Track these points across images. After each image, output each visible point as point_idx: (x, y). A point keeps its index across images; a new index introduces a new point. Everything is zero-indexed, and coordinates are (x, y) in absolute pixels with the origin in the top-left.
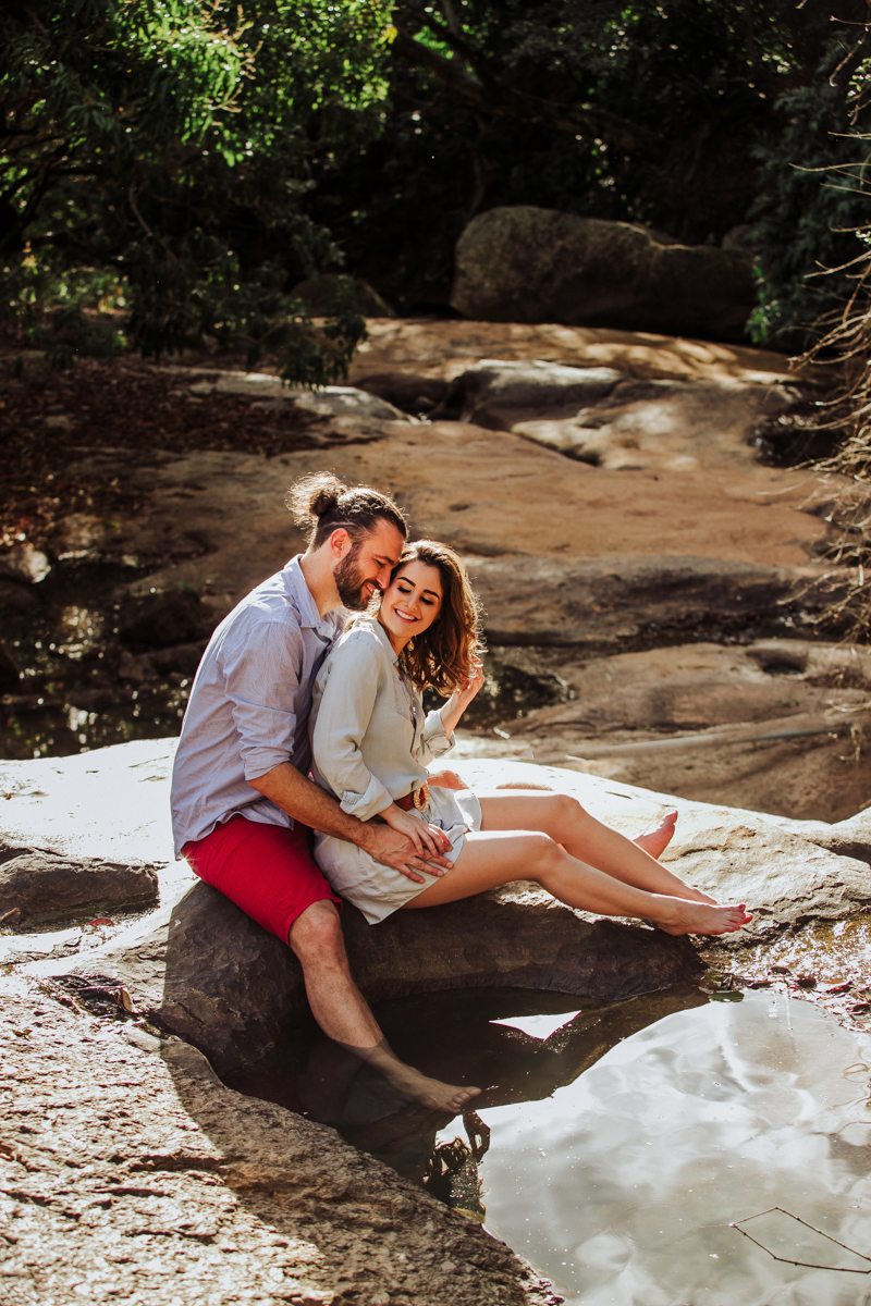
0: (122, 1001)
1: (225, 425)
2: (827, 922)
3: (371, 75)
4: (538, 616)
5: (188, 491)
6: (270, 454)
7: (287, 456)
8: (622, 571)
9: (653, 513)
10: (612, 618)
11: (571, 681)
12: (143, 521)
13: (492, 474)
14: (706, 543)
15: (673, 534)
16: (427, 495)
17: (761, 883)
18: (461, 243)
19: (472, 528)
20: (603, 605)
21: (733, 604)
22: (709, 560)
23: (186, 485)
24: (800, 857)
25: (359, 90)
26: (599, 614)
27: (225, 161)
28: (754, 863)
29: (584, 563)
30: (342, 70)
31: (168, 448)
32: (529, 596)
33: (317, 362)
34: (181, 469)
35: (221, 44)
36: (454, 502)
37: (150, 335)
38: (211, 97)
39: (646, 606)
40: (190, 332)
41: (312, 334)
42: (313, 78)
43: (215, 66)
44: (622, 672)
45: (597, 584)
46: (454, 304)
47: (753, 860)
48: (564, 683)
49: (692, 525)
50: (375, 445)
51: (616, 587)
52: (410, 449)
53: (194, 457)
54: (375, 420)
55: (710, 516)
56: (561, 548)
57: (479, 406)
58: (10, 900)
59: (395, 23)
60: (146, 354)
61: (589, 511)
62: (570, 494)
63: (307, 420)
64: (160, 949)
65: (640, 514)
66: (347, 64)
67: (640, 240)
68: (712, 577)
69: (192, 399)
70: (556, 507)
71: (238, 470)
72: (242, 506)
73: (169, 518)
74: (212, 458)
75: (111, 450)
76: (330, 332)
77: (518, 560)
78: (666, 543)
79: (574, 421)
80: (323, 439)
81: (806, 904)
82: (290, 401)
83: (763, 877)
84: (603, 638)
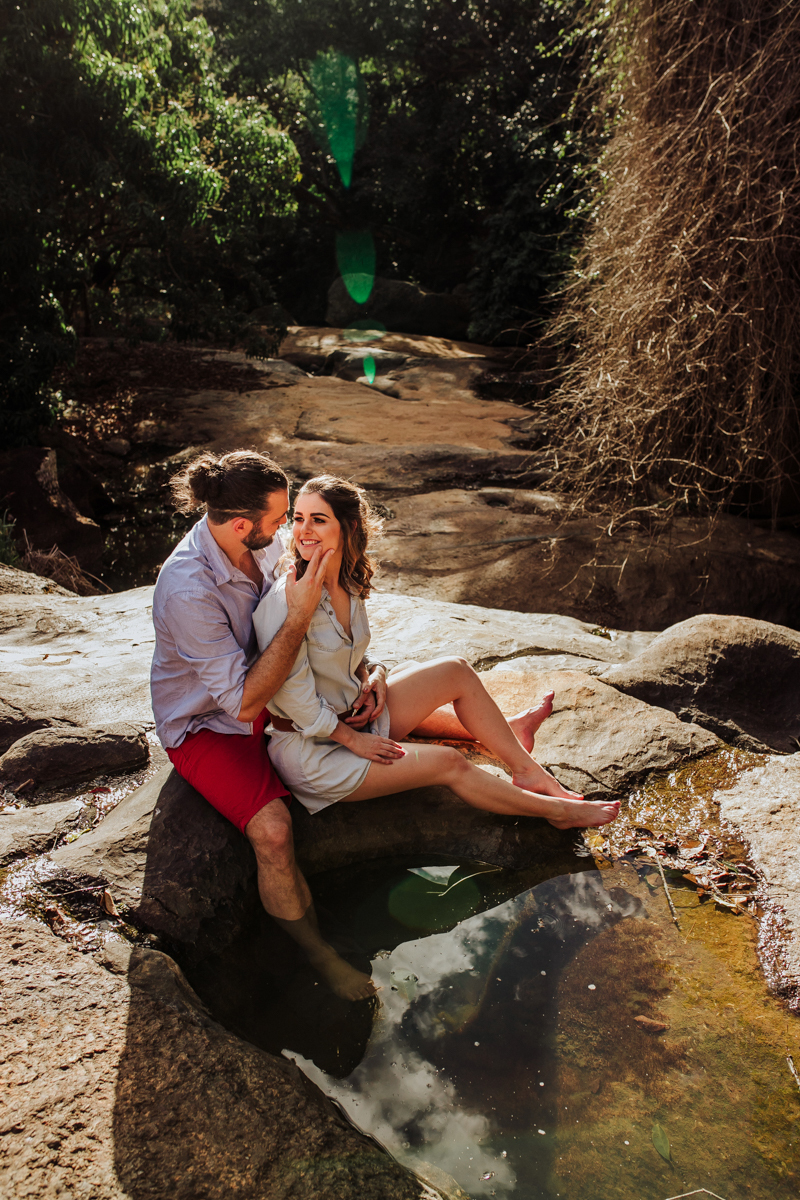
0: (104, 903)
1: (219, 377)
2: (662, 773)
3: (290, 198)
4: (374, 475)
5: (200, 410)
6: (241, 392)
7: (249, 393)
8: (414, 452)
9: (428, 423)
10: (410, 476)
11: (391, 508)
12: (179, 424)
13: (349, 402)
14: (454, 438)
15: (438, 433)
16: (318, 413)
17: (607, 739)
18: (330, 290)
19: (340, 430)
20: (406, 469)
21: (469, 469)
22: (456, 447)
23: (199, 407)
24: (629, 712)
25: (284, 206)
26: (404, 474)
27: (216, 241)
28: (599, 721)
29: (396, 448)
30: (275, 195)
31: (190, 388)
32: (369, 465)
33: (263, 347)
34: (197, 399)
35: (210, 171)
36: (331, 416)
37: (181, 331)
38: (206, 201)
39: (427, 470)
40: (202, 330)
41: (260, 333)
42: (260, 200)
43: (208, 184)
44: (417, 504)
45: (403, 459)
46: (327, 320)
47: (598, 717)
48: (388, 509)
49: (446, 429)
50: (292, 388)
51: (412, 460)
52: (309, 390)
53: (203, 393)
54: (292, 375)
55: (455, 424)
56: (384, 440)
57: (341, 369)
58: (26, 772)
59: (301, 171)
60: (179, 341)
61: (397, 421)
62: (387, 413)
63: (259, 375)
64: (142, 840)
65: (421, 423)
66: (277, 192)
67: (415, 290)
68: (459, 455)
69: (203, 364)
70: (380, 419)
71: (225, 399)
72: (227, 417)
73: (191, 423)
74: (213, 393)
75: (162, 389)
76: (271, 332)
77: (363, 446)
78: (435, 437)
79: (386, 376)
80: (267, 385)
81: (645, 757)
82: (250, 365)
83: (608, 733)
84: (406, 486)
